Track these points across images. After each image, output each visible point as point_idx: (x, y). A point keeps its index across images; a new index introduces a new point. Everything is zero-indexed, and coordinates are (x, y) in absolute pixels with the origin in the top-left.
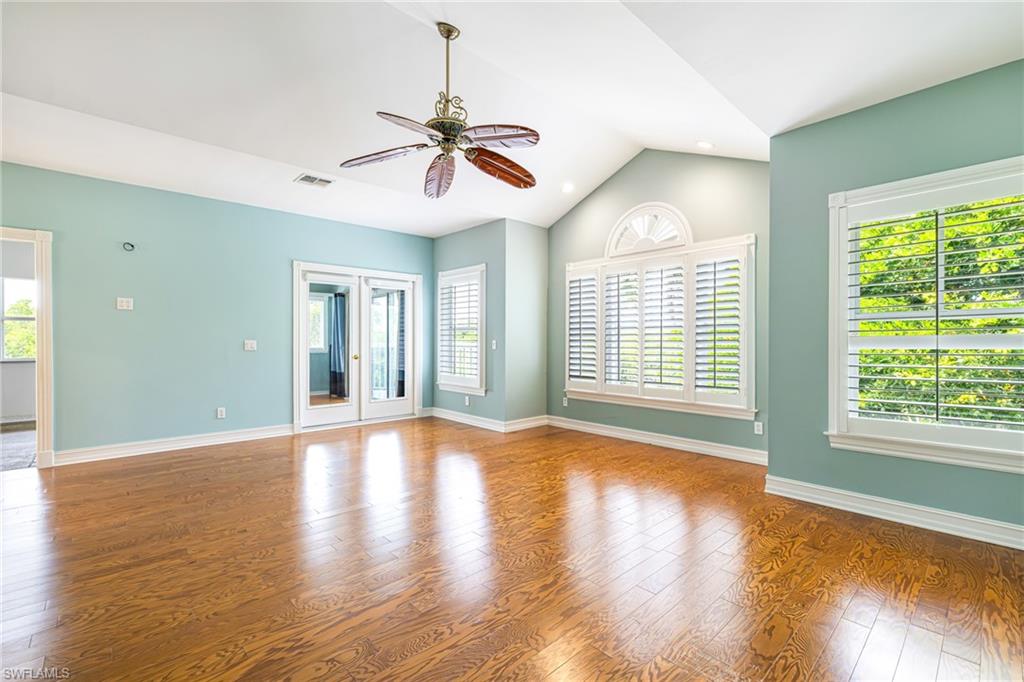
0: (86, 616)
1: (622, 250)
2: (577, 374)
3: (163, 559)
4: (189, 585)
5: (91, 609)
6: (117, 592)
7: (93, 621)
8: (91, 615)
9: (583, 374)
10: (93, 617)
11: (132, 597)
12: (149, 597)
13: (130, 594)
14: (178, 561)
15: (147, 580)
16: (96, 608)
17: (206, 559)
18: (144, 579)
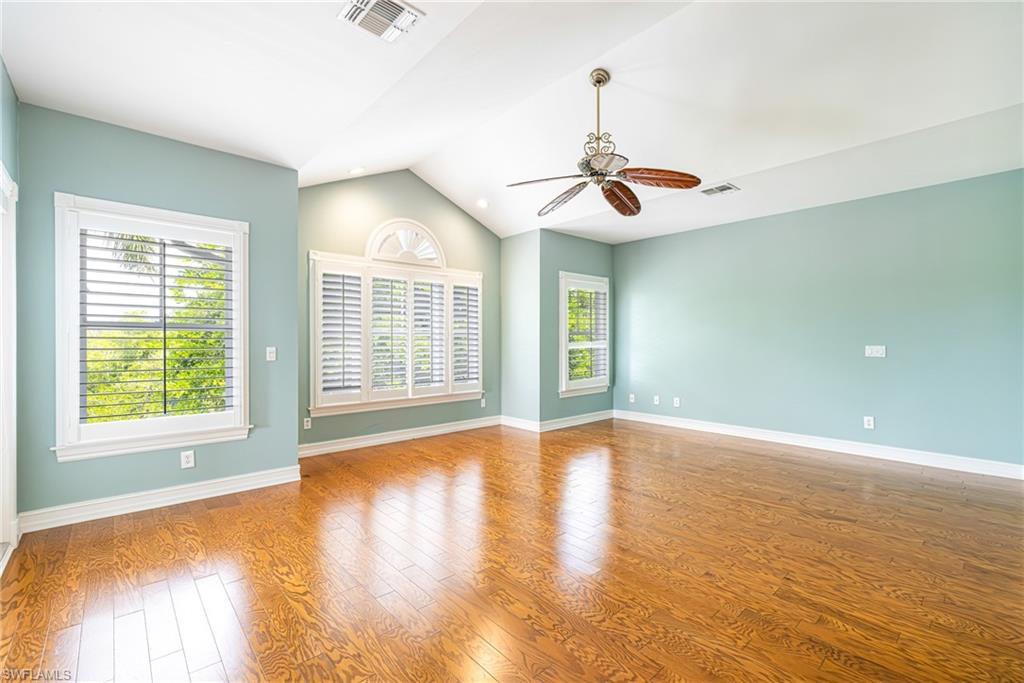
0: (899, 593)
1: (383, 255)
2: (340, 384)
3: (803, 599)
4: (812, 566)
5: (892, 595)
6: (865, 596)
7: (895, 586)
8: (894, 591)
9: (346, 384)
10: (894, 588)
11: (858, 584)
12: (845, 576)
13: (858, 587)
14: (796, 588)
15: (836, 590)
16: (888, 594)
17: (775, 575)
18: (836, 593)
